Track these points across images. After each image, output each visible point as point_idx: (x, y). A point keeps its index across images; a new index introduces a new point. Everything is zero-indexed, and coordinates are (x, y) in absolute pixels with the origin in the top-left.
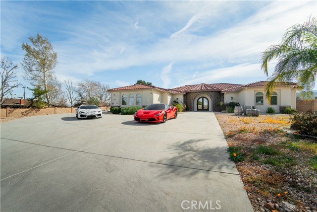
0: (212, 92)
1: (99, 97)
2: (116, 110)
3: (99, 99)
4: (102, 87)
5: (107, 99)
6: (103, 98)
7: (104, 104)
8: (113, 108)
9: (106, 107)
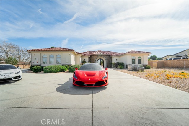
0: (106, 56)
1: (17, 57)
2: (38, 68)
3: (17, 59)
4: (20, 50)
5: (25, 59)
6: (22, 58)
7: (22, 63)
8: (34, 67)
9: (24, 65)
